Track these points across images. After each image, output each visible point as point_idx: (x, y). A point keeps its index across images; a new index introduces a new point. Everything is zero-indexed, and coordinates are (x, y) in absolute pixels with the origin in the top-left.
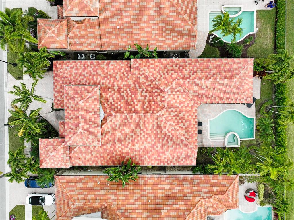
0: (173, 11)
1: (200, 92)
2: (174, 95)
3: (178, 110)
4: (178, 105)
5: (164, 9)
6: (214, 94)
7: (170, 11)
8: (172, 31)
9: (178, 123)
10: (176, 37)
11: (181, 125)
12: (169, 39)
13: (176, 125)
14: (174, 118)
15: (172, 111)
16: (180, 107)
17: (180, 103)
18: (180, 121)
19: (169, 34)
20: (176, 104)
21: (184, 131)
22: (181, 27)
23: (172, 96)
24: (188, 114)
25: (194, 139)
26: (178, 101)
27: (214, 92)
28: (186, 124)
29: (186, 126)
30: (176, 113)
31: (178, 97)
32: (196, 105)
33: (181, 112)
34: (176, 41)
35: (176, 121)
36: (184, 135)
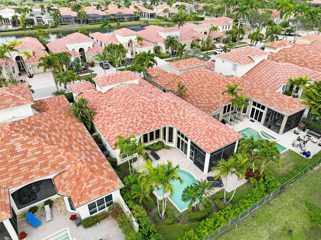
0: (217, 90)
1: (181, 117)
2: (164, 103)
3: (156, 110)
4: (159, 109)
5: (213, 87)
6: (188, 124)
7: (216, 89)
8: (207, 98)
9: (145, 113)
10: (206, 102)
11: (145, 116)
12: (201, 100)
13: (142, 112)
14: (147, 109)
15: (152, 106)
16: (159, 111)
17: (162, 110)
18: (148, 114)
19: (203, 98)
20: (159, 107)
21: (141, 120)
22: (214, 98)
23: (163, 102)
24: (157, 119)
25: (139, 131)
26: (162, 108)
27: (190, 123)
28: (149, 120)
29: (147, 120)
30: (152, 109)
31: (165, 107)
32: (169, 122)
33: (156, 112)
34: (203, 104)
35: (146, 111)
36: (137, 121)
